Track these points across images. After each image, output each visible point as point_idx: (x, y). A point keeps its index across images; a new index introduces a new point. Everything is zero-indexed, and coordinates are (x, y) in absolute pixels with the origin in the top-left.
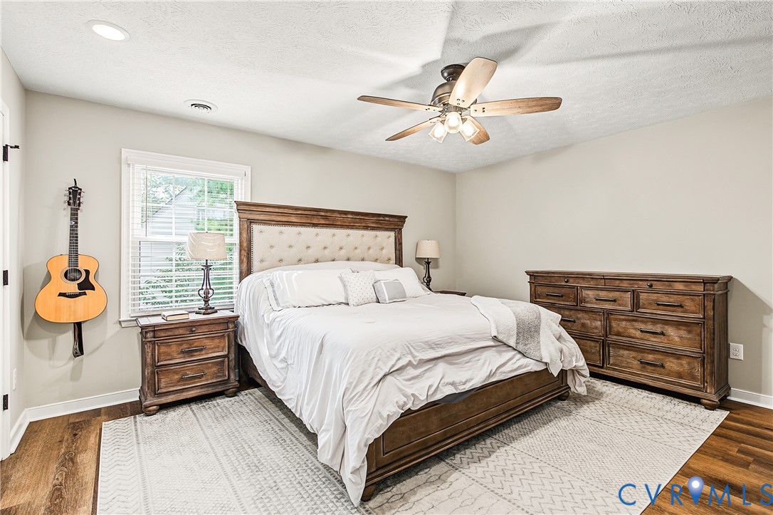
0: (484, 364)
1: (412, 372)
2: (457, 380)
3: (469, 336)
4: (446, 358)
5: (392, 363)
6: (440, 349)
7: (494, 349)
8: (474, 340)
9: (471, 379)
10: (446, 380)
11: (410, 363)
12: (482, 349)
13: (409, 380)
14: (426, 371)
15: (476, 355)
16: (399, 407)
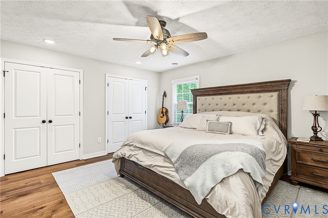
0: (153, 161)
1: (132, 148)
2: (139, 158)
3: (155, 146)
4: (144, 150)
5: (129, 142)
6: (143, 146)
7: (163, 158)
8: (156, 149)
9: (143, 162)
10: (136, 156)
11: (132, 145)
12: (158, 155)
13: (130, 150)
14: (135, 150)
15: (153, 155)
16: (121, 154)
